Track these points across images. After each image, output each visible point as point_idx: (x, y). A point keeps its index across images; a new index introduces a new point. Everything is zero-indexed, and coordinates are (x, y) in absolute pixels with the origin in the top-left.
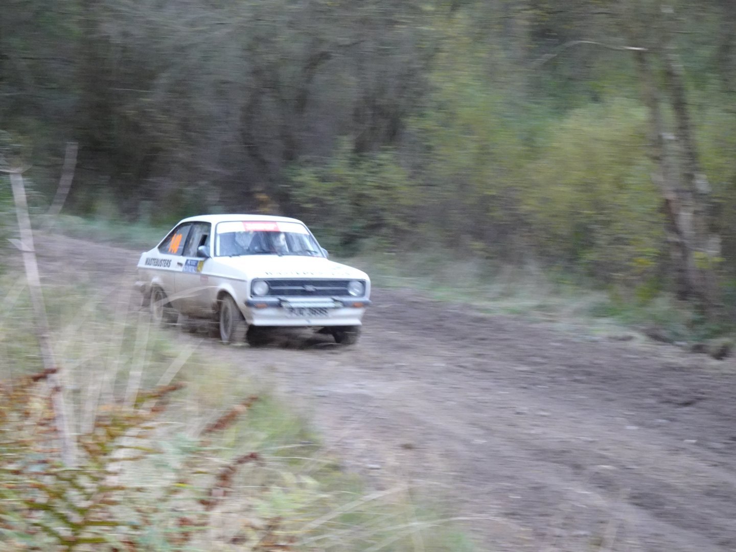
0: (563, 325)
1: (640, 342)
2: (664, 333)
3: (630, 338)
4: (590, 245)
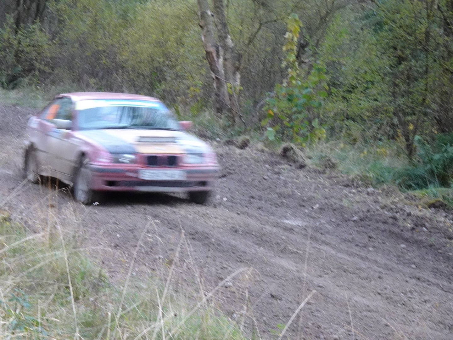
4: (162, 79)
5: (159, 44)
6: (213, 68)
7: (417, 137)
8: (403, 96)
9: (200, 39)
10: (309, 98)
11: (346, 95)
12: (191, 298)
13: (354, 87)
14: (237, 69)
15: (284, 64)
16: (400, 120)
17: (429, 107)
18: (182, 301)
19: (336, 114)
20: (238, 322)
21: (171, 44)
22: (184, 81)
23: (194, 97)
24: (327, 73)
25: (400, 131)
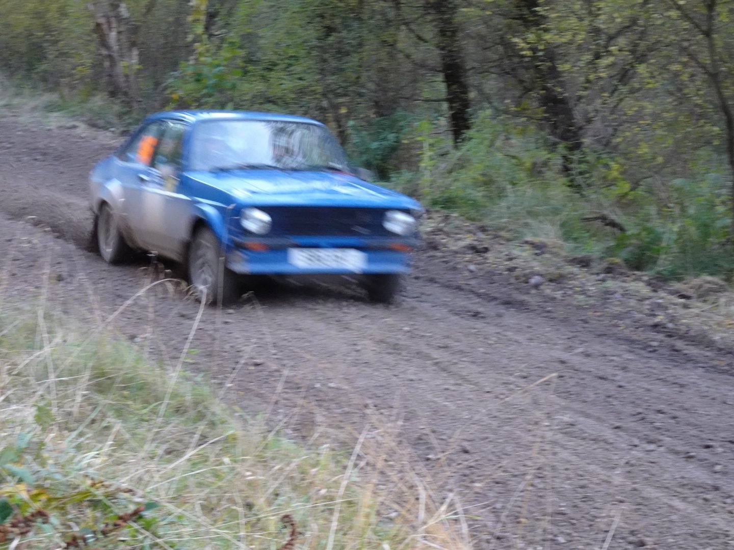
0: (24, 119)
1: (82, 129)
2: (101, 122)
3: (74, 127)
4: (42, 58)
5: (38, 15)
6: (104, 43)
7: (351, 123)
8: (333, 74)
9: (86, 8)
10: (221, 77)
11: (265, 73)
12: (84, 320)
13: (275, 65)
14: (133, 44)
15: (190, 38)
16: (330, 103)
17: (363, 86)
18: (74, 324)
19: (254, 97)
20: (142, 347)
21: (52, 14)
22: (70, 59)
23: (82, 79)
24: (241, 47)
25: (330, 115)
